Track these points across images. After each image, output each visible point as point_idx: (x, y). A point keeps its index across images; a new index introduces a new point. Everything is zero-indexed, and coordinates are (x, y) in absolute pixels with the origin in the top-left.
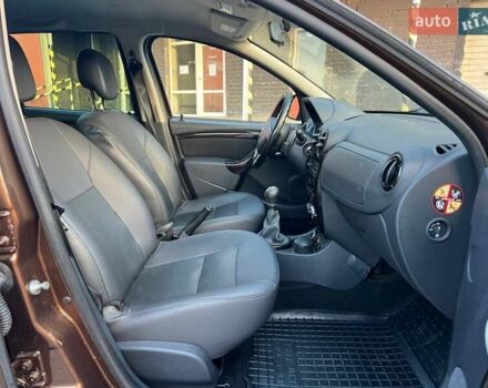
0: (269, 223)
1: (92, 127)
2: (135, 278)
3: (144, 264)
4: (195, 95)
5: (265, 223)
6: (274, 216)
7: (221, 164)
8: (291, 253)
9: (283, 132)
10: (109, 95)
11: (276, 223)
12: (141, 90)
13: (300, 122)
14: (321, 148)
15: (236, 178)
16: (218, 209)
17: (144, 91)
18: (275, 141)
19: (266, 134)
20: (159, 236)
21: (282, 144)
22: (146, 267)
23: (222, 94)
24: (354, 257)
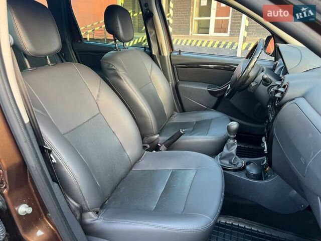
0: (228, 149)
1: (109, 64)
2: (122, 179)
3: (133, 166)
4: (209, 20)
5: (225, 148)
6: (233, 145)
7: (205, 88)
8: (242, 176)
9: (252, 74)
10: (125, 39)
11: (233, 150)
12: (151, 33)
13: (273, 59)
14: (280, 99)
15: (214, 100)
16: (197, 122)
17: (154, 33)
18: (243, 83)
19: (238, 72)
20: (144, 147)
21: (249, 84)
22: (133, 169)
23: (227, 20)
24: (295, 192)
